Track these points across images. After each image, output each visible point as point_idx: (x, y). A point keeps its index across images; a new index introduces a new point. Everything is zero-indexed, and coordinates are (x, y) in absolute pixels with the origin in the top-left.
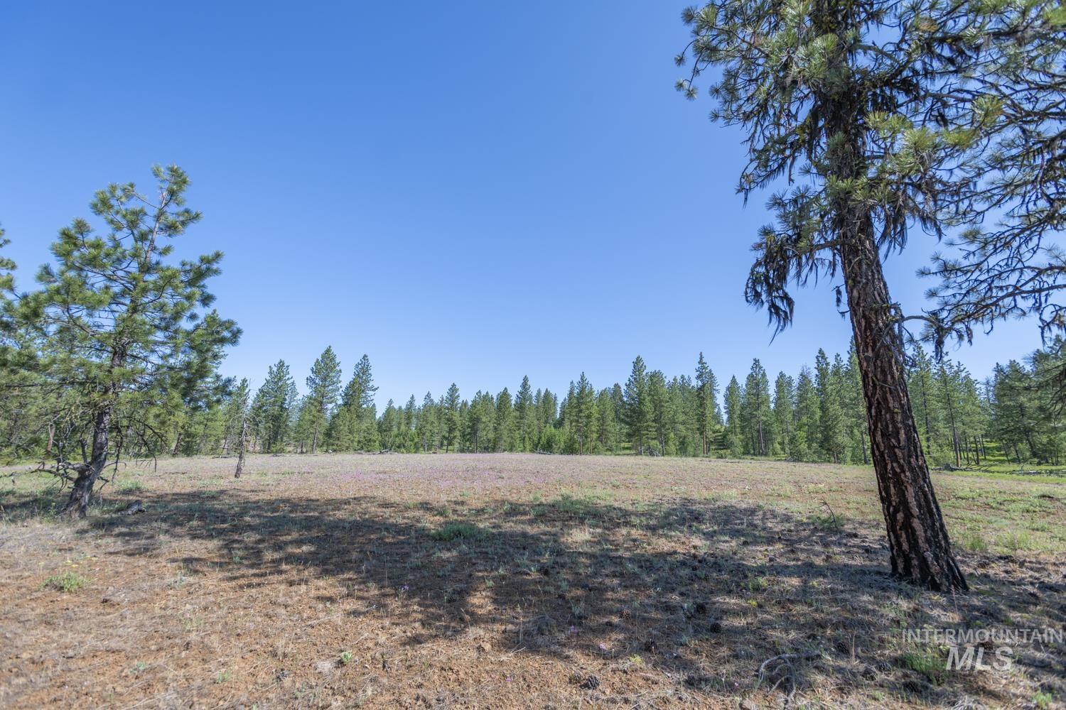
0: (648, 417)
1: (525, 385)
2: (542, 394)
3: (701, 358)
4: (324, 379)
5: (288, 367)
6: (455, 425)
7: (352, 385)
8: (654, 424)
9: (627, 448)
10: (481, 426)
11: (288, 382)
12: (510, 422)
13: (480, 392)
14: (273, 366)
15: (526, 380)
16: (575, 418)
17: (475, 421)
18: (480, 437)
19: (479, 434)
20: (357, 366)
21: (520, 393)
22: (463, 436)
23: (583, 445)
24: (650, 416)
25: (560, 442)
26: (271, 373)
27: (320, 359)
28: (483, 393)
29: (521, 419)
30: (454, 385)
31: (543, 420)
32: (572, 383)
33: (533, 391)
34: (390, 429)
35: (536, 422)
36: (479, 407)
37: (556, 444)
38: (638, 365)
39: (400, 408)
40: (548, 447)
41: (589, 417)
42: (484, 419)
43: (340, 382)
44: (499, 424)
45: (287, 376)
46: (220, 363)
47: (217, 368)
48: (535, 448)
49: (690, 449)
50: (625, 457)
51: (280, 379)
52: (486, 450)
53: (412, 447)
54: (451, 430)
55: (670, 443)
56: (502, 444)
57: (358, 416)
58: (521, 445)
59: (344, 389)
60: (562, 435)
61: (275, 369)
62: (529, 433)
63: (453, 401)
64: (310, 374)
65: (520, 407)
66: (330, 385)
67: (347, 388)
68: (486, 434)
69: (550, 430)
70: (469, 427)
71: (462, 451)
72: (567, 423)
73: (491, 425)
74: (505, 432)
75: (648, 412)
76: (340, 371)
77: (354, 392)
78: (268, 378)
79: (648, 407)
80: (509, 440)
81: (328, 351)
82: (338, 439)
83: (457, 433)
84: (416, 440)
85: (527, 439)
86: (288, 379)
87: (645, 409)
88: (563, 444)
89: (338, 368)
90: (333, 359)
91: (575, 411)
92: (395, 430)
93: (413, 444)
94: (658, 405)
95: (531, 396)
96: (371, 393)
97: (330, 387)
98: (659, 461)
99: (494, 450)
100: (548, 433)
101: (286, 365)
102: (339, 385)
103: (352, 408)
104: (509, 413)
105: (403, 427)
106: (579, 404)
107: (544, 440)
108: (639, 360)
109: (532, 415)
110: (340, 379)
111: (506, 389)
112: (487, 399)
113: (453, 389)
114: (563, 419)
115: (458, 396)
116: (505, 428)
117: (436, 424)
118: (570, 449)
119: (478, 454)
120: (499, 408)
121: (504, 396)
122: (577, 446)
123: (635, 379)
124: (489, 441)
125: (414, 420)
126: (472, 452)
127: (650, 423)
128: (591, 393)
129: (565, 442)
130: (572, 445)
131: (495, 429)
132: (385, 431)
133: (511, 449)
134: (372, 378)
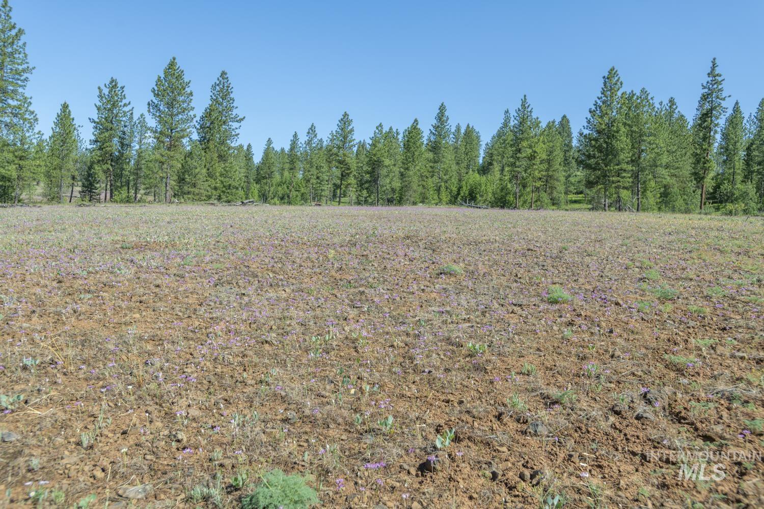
0: (622, 156)
1: (441, 116)
2: (463, 131)
3: (714, 66)
4: (170, 105)
5: (122, 88)
6: (349, 169)
7: (208, 113)
8: (630, 167)
9: (575, 202)
10: (384, 172)
11: (126, 109)
12: (420, 167)
13: (381, 125)
14: (103, 87)
15: (442, 109)
16: (512, 160)
17: (375, 165)
18: (382, 186)
19: (381, 181)
20: (214, 87)
21: (436, 127)
22: (361, 184)
23: (520, 197)
24: (624, 156)
25: (487, 193)
26: (101, 96)
27: (163, 76)
28: (386, 129)
29: (435, 162)
30: (346, 115)
31: (464, 165)
32: (507, 112)
33: (452, 125)
34: (270, 175)
35: (454, 167)
36: (380, 146)
37: (482, 196)
38: (610, 81)
39: (283, 150)
40: (472, 198)
41: (532, 157)
42: (387, 162)
43: (193, 109)
44: (407, 169)
45: (124, 101)
46: (26, 80)
47: (23, 87)
48: (453, 200)
49: (679, 202)
50: (572, 213)
51: (114, 105)
52: (390, 201)
53: (298, 199)
54: (343, 176)
55: (649, 194)
56: (412, 195)
57: (220, 156)
58: (436, 197)
59: (198, 118)
60: (490, 184)
61: (106, 91)
62: (446, 182)
63: (345, 137)
64: (151, 97)
65: (435, 148)
66: (179, 113)
67: (202, 118)
68: (389, 181)
69: (474, 177)
70: (368, 172)
71: (359, 203)
72: (496, 167)
73: (396, 170)
74: (415, 179)
75: (622, 149)
76: (191, 94)
77: (212, 123)
78: (99, 104)
79: (623, 142)
80: (420, 189)
81: (172, 64)
82: (194, 186)
83: (352, 180)
84: (303, 190)
85: (443, 189)
86: (125, 105)
87: (618, 145)
88: (490, 195)
89: (188, 90)
90: (179, 77)
91: (510, 151)
92: (277, 177)
93: (299, 195)
94: (637, 138)
95: (449, 131)
96: (235, 125)
97: (180, 116)
98: (627, 218)
99: (400, 202)
100: (471, 181)
101: (119, 85)
102: (192, 113)
103: (211, 145)
104: (421, 154)
105: (286, 173)
106: (517, 141)
107: (465, 191)
108: (612, 73)
109: (449, 157)
110: (192, 105)
111: (416, 120)
112: (390, 136)
113: (345, 121)
114: (491, 164)
115: (352, 130)
116: (415, 173)
117: (325, 168)
118: (502, 202)
119: (380, 207)
120: (407, 147)
121: (413, 132)
122: (511, 198)
123: (604, 102)
124: (393, 190)
125: (299, 165)
126: (372, 204)
127: (624, 166)
128: (537, 124)
129: (494, 194)
130: (503, 197)
131: (402, 175)
132: (264, 178)
133: (424, 199)
134: (235, 104)
